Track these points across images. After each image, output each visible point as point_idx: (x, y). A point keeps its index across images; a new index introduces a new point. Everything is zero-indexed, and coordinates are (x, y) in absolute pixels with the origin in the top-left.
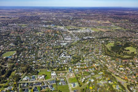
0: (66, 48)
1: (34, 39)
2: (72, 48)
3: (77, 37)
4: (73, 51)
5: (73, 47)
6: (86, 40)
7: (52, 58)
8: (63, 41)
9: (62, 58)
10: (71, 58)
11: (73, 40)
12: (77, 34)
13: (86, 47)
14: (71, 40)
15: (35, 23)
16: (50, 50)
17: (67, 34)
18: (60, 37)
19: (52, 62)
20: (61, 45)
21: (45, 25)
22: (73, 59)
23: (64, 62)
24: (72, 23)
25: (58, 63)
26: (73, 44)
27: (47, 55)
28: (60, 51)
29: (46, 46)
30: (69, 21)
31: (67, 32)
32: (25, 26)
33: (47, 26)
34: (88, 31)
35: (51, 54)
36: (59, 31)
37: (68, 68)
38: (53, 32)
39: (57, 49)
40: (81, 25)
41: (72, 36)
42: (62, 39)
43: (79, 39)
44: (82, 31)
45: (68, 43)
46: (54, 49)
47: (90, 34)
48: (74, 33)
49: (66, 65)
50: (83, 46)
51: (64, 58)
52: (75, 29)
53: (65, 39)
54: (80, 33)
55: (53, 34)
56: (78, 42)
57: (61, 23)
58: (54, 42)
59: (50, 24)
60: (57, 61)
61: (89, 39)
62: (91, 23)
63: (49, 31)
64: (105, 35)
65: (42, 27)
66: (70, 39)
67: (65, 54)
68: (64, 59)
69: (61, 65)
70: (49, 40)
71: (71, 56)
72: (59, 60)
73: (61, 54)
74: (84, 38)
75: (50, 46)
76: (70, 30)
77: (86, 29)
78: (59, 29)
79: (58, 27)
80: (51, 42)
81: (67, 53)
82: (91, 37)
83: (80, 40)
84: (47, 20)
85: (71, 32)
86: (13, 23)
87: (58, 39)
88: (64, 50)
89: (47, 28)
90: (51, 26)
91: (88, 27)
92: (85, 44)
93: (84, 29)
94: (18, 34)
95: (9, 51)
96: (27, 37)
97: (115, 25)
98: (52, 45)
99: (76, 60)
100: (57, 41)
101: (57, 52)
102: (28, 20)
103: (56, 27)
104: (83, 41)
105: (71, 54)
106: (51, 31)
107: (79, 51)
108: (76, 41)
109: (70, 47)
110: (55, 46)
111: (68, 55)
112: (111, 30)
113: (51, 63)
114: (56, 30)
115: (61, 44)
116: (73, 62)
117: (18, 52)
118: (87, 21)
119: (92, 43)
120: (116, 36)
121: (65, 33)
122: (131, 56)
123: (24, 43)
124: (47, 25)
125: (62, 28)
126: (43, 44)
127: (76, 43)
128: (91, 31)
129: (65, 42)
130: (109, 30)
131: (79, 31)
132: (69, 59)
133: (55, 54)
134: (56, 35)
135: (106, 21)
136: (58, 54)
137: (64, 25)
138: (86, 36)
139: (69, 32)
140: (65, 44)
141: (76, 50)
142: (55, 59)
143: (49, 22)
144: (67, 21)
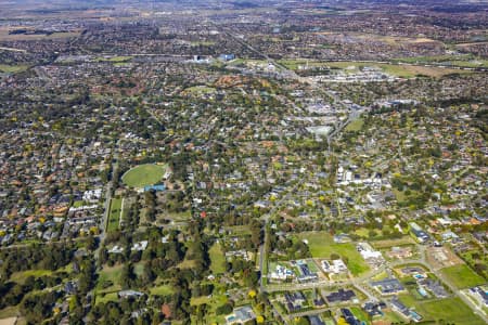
0: (338, 144)
1: (201, 114)
2: (361, 145)
3: (348, 101)
4: (375, 156)
5: (364, 140)
6: (391, 110)
7: (315, 187)
8: (309, 119)
9: (353, 185)
10: (389, 186)
11: (342, 114)
14: (337, 115)
15: (156, 50)
16: (284, 154)
17: (303, 89)
18: (286, 102)
19: (328, 204)
20: (312, 136)
21: (199, 58)
22: (400, 190)
23: (371, 203)
24: (293, 48)
25: (351, 206)
26: (352, 127)
27: (285, 175)
28: (324, 160)
29: (259, 139)
30: (275, 40)
31: (297, 81)
32: (125, 61)
33: (207, 61)
34: (373, 76)
35: (299, 173)
36: (267, 79)
38: (249, 84)
39: (307, 149)
40: (332, 52)
41: (328, 99)
42: (298, 109)
43: (363, 111)
44: (353, 78)
45: (332, 125)
46: (298, 150)
47: (392, 90)
48: (326, 86)
51: (361, 185)
52: (317, 69)
53: (309, 110)
54: (350, 84)
55: (255, 92)
56: (367, 121)
57: (250, 47)
58: (279, 123)
59: (212, 52)
60: (341, 201)
62: (361, 44)
63: (227, 78)
65: (193, 67)
66: (325, 109)
67: (350, 169)
69: (371, 215)
70: (256, 117)
71: (380, 176)
72: (347, 195)
73: (335, 169)
75: (272, 139)
76: (304, 74)
77: (361, 68)
78: (260, 73)
79: (252, 63)
80: (267, 124)
81: (359, 165)
82: (402, 101)
83: (371, 114)
84: (191, 38)
85: (312, 81)
87: (285, 112)
88: (335, 155)
89: (213, 69)
90: (221, 59)
91: (361, 59)
92: (401, 127)
93: (353, 67)
94: (123, 93)
95: (138, 163)
96: (166, 104)
98: (275, 134)
100: (288, 118)
101: (314, 162)
102: (120, 40)
103: (242, 65)
104: (382, 117)
105: (376, 170)
106: (234, 79)
108: (356, 119)
110: (293, 138)
111: (370, 175)
113: (324, 207)
114: (251, 74)
115: (310, 130)
117: (175, 167)
118: (341, 38)
121: (293, 86)
123: (170, 132)
124: (204, 58)
125: (268, 66)
126: (243, 131)
127: (365, 127)
129: (318, 123)
131: (341, 79)
132: (384, 188)
133: (311, 169)
134: (266, 93)
136: (324, 170)
137: (270, 56)
138: (380, 94)
139: (306, 84)
140: (323, 130)
141: (383, 151)
143: (206, 47)
144: (268, 41)
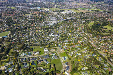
0: (53, 27)
1: (24, 20)
2: (58, 28)
3: (61, 18)
4: (60, 30)
5: (60, 27)
6: (69, 20)
7: (43, 37)
8: (50, 22)
9: (52, 36)
10: (59, 36)
11: (58, 21)
12: (61, 15)
13: (71, 26)
14: (57, 21)
15: (23, 6)
16: (40, 30)
17: (52, 15)
18: (47, 18)
19: (44, 40)
20: (49, 26)
21: (32, 8)
22: (61, 37)
23: (53, 40)
24: (56, 6)
25: (49, 41)
26: (59, 24)
27: (38, 34)
28: (49, 31)
29: (36, 26)
30: (52, 4)
31: (52, 13)
32: (14, 8)
33: (34, 8)
34: (70, 12)
35: (41, 34)
36: (45, 13)
37: (57, 45)
38: (40, 14)
39: (46, 29)
40: (64, 7)
41: (57, 18)
42: (49, 20)
43: (63, 20)
44: (66, 13)
45: (55, 23)
46: (43, 29)
47: (73, 16)
48: (58, 14)
49: (56, 42)
50: (68, 26)
51: (53, 36)
52: (59, 10)
53: (51, 20)
54: (64, 14)
55: (41, 16)
56: (63, 22)
57: (46, 5)
58: (42, 23)
59: (36, 6)
60: (47, 40)
61: (72, 19)
62: (72, 5)
63: (36, 12)
64: (85, 16)
65: (29, 10)
66: (55, 20)
67: (53, 33)
68: (54, 38)
69: (51, 43)
70: (38, 21)
71: (58, 34)
72: (49, 38)
73: (50, 33)
74: (68, 19)
75: (39, 26)
76: (55, 12)
77: (69, 10)
78: (45, 11)
79: (44, 9)
80: (40, 23)
81: (55, 32)
82: (73, 18)
83: (65, 21)
84: (33, 3)
85: (56, 13)
86: (3, 5)
87: (45, 20)
88: (52, 30)
89: (34, 10)
90: (37, 8)
91: (70, 8)
92: (69, 24)
93: (67, 10)
94: (9, 16)
95: (4, 31)
96: (17, 18)
97: (93, 7)
98: (40, 25)
99: (63, 38)
100: (45, 22)
101: (46, 31)
102: (15, 3)
103: (42, 10)
104: (67, 22)
105: (59, 33)
106: (38, 13)
107: (65, 30)
108: (61, 22)
109: (56, 27)
110: (44, 26)
111: (56, 34)
112: (90, 11)
113: (42, 41)
114: (42, 12)
115: (49, 24)
116: (61, 40)
117: (12, 32)
118: (68, 3)
119: (76, 23)
120: (95, 17)
121: (51, 14)
122: (109, 34)
123: (15, 24)
124: (33, 8)
125: (47, 10)
126: (33, 25)
127: (62, 24)
128: (73, 13)
129: (52, 23)
130: (89, 11)
131: (63, 13)
132: (58, 37)
133: (44, 33)
134: (43, 16)
135: (85, 4)
136: (47, 33)
137: (49, 7)
138: (69, 16)
139: (54, 14)
140: (52, 24)
141: (62, 29)
142: (46, 38)
143: (35, 5)
144: (51, 4)
